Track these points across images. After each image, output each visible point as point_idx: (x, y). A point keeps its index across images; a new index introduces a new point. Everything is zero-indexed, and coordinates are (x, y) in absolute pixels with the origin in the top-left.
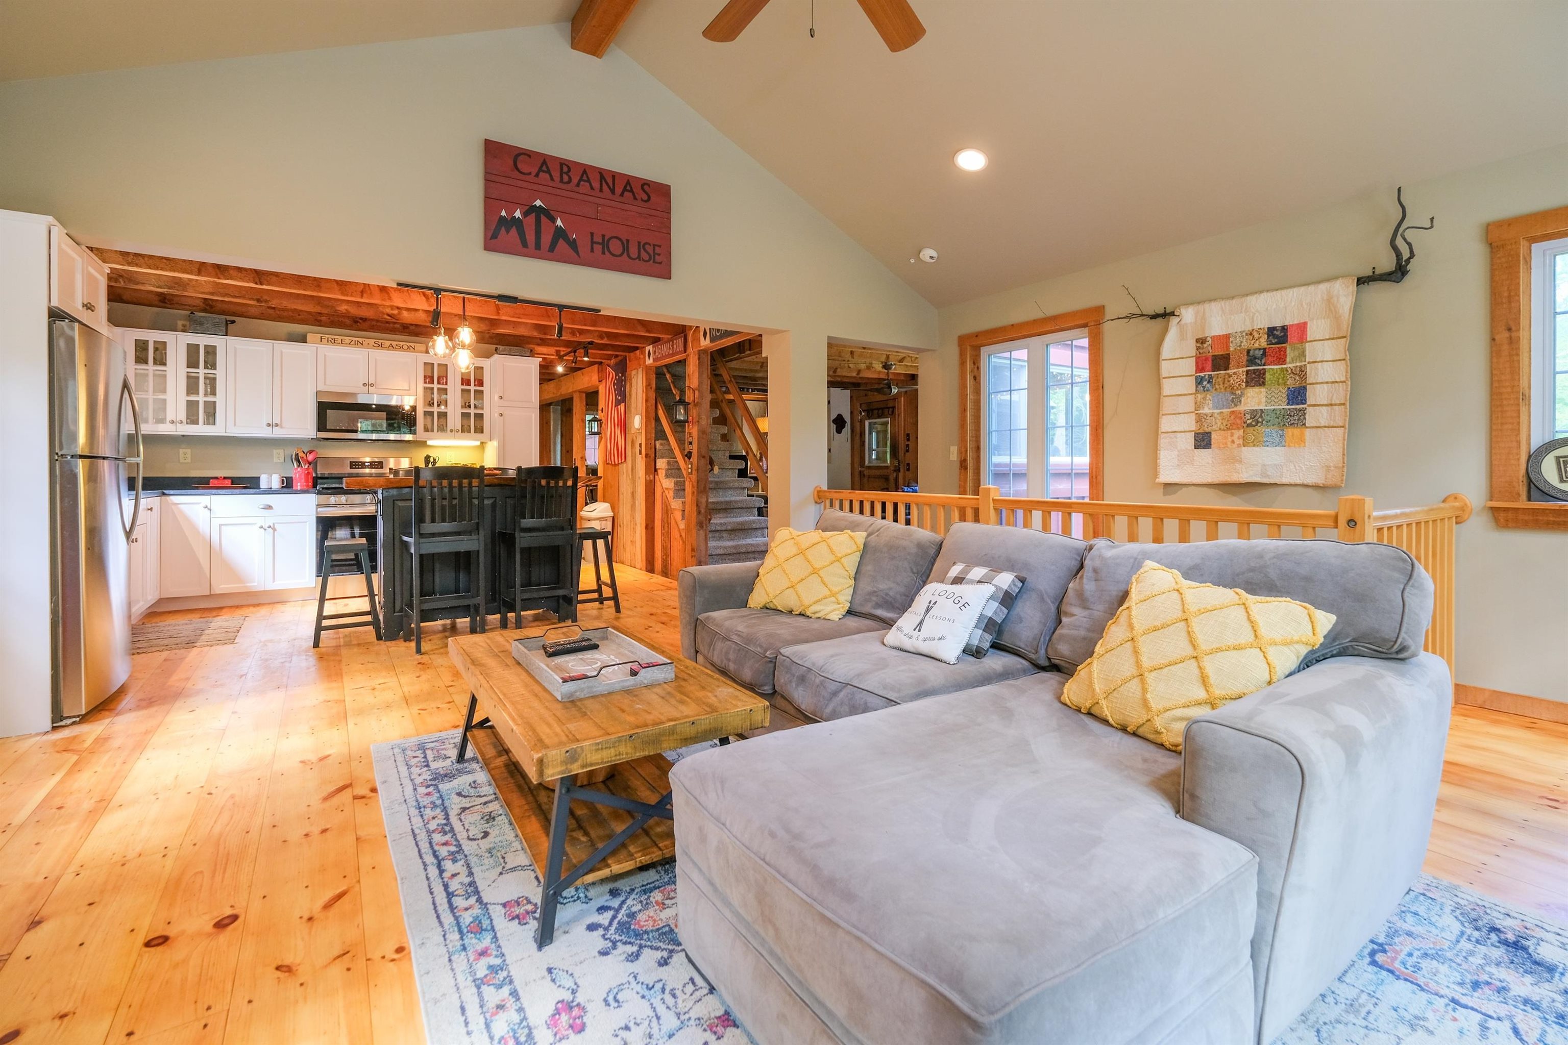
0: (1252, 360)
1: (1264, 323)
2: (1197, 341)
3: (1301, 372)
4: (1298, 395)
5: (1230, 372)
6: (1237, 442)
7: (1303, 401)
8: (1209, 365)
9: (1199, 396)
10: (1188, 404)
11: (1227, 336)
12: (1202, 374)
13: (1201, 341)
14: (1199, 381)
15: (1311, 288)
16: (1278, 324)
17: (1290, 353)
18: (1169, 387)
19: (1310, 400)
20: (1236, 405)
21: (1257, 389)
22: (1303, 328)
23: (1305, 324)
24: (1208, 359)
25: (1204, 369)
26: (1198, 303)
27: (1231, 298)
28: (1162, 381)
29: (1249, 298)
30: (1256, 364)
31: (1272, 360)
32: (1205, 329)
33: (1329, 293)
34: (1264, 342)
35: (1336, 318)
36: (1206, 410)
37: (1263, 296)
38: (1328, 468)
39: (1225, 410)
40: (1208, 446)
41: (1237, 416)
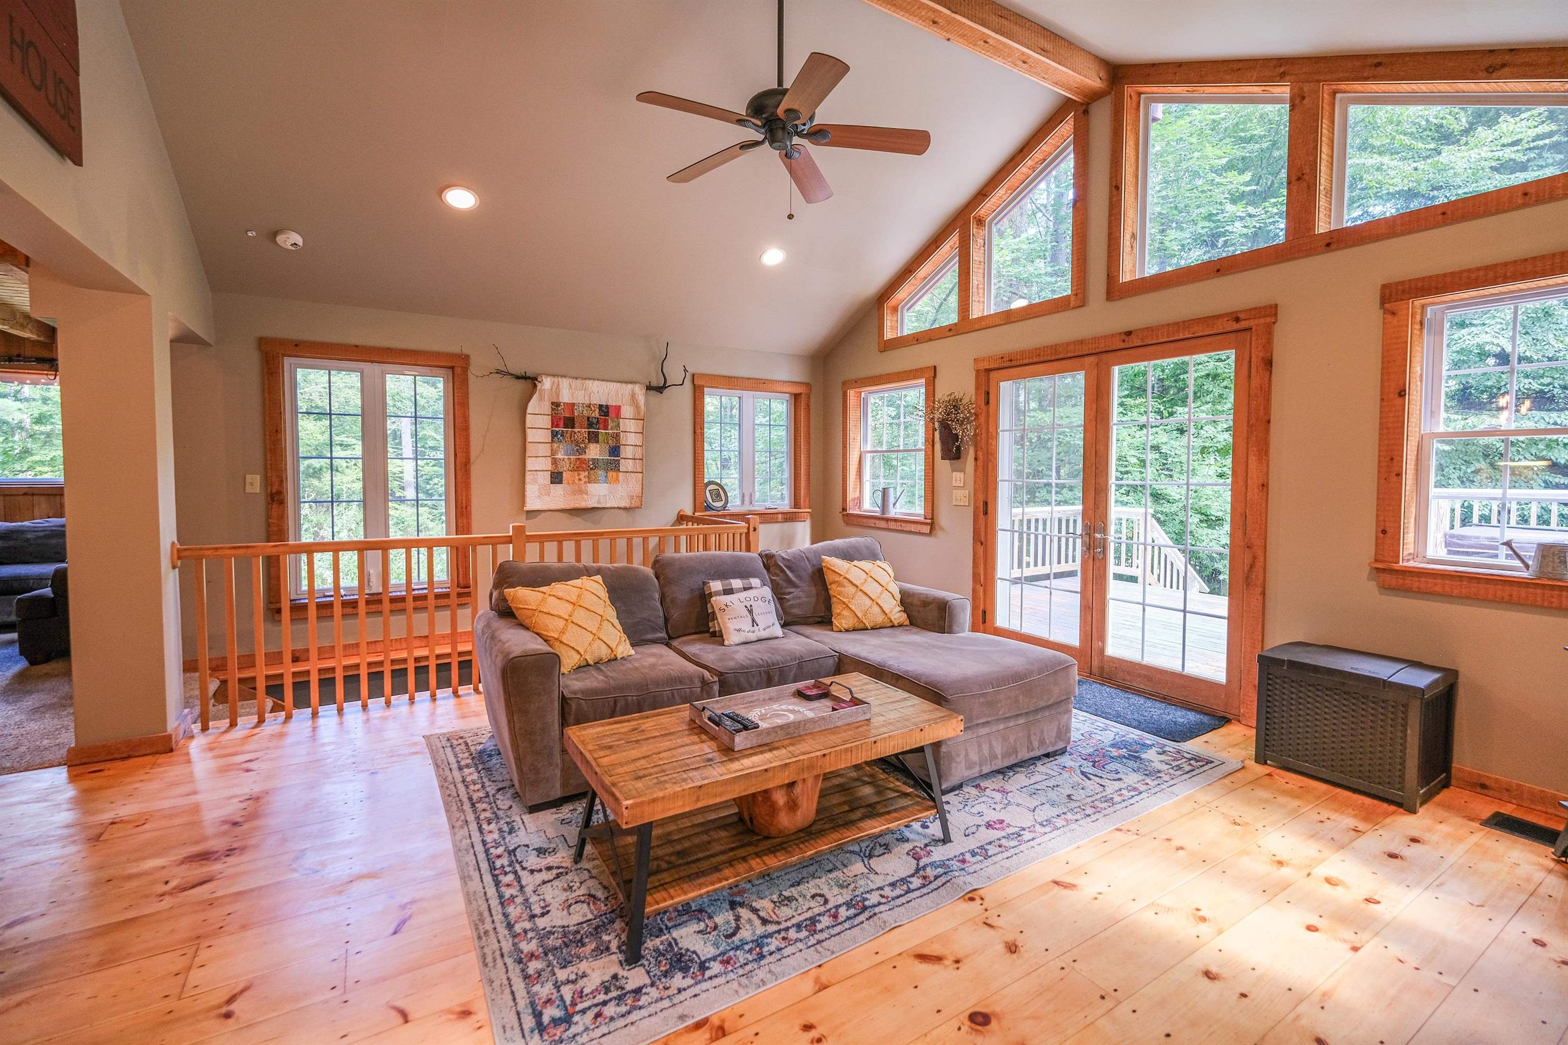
0: (590, 425)
1: (596, 400)
2: (553, 403)
3: (617, 437)
4: (615, 451)
5: (576, 430)
6: (584, 480)
7: (618, 455)
8: (562, 423)
9: (555, 445)
10: (545, 450)
11: (573, 405)
12: (556, 429)
13: (556, 405)
14: (554, 435)
15: (624, 385)
16: (604, 403)
17: (611, 424)
18: (531, 436)
19: (623, 455)
20: (580, 454)
21: (595, 445)
22: (618, 409)
23: (619, 407)
24: (560, 419)
25: (557, 426)
26: (554, 376)
27: (576, 378)
28: (528, 431)
29: (587, 381)
30: (592, 427)
31: (601, 426)
32: (558, 396)
33: (633, 390)
34: (596, 414)
35: (637, 407)
36: (560, 456)
37: (596, 382)
38: (632, 497)
39: (571, 457)
40: (560, 482)
41: (582, 461)
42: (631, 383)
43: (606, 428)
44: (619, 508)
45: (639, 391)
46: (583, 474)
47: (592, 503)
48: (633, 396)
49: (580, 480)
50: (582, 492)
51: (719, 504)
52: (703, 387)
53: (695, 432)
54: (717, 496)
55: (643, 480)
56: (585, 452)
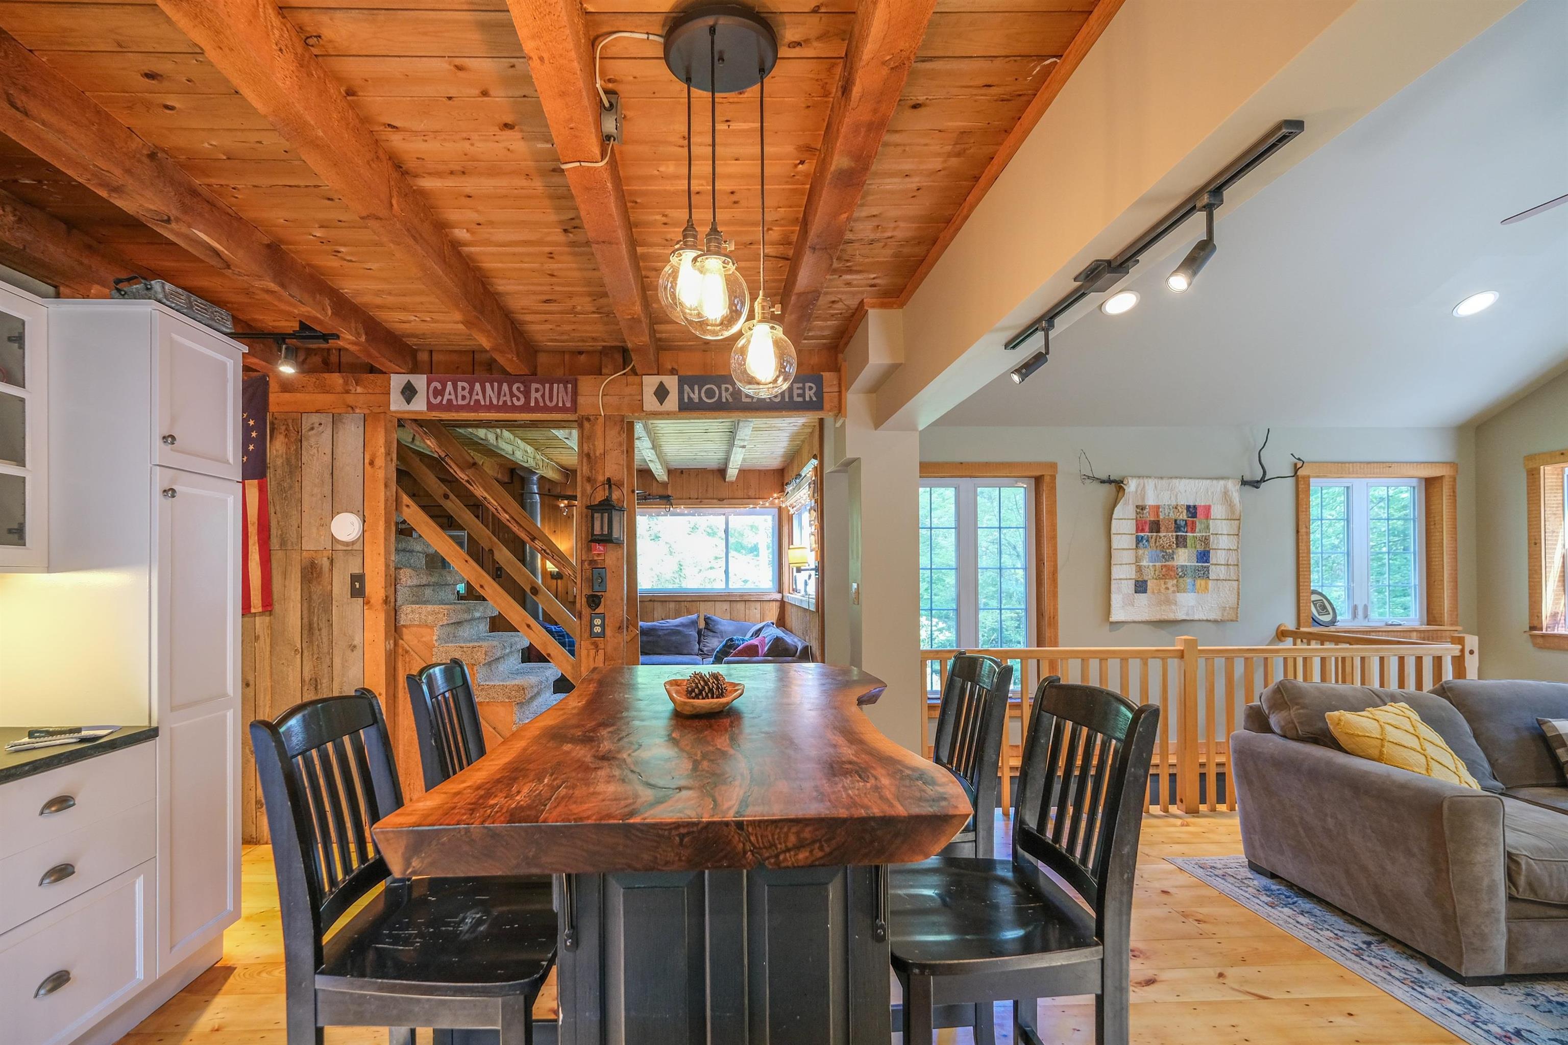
0: (1178, 528)
1: (1183, 501)
2: (1137, 507)
3: (1206, 540)
4: (1204, 556)
5: (1161, 534)
6: (1172, 589)
7: (1207, 561)
8: (1147, 529)
9: (1140, 552)
10: (1129, 557)
11: (1158, 507)
12: (1142, 534)
13: (1141, 508)
14: (1139, 540)
15: (1215, 482)
16: (1192, 504)
17: (1198, 526)
18: (1117, 542)
19: (1213, 560)
20: (1166, 561)
21: (1183, 550)
22: (1208, 509)
23: (1209, 507)
24: (1145, 523)
25: (1143, 530)
26: (1139, 477)
27: (1162, 478)
28: (1112, 536)
29: (1174, 481)
30: (1180, 531)
31: (1189, 529)
32: (1143, 499)
33: (1225, 487)
34: (1184, 516)
35: (1231, 506)
36: (1144, 563)
37: (1183, 480)
38: (1224, 609)
39: (1157, 564)
40: (1145, 591)
41: (1169, 568)
42: (1223, 478)
43: (1193, 531)
44: (1207, 621)
45: (1233, 487)
46: (1171, 583)
47: (1181, 616)
48: (1226, 493)
49: (1167, 589)
50: (1168, 602)
51: (1326, 618)
52: (1309, 477)
53: (1298, 532)
54: (1323, 609)
55: (1238, 588)
56: (1173, 558)
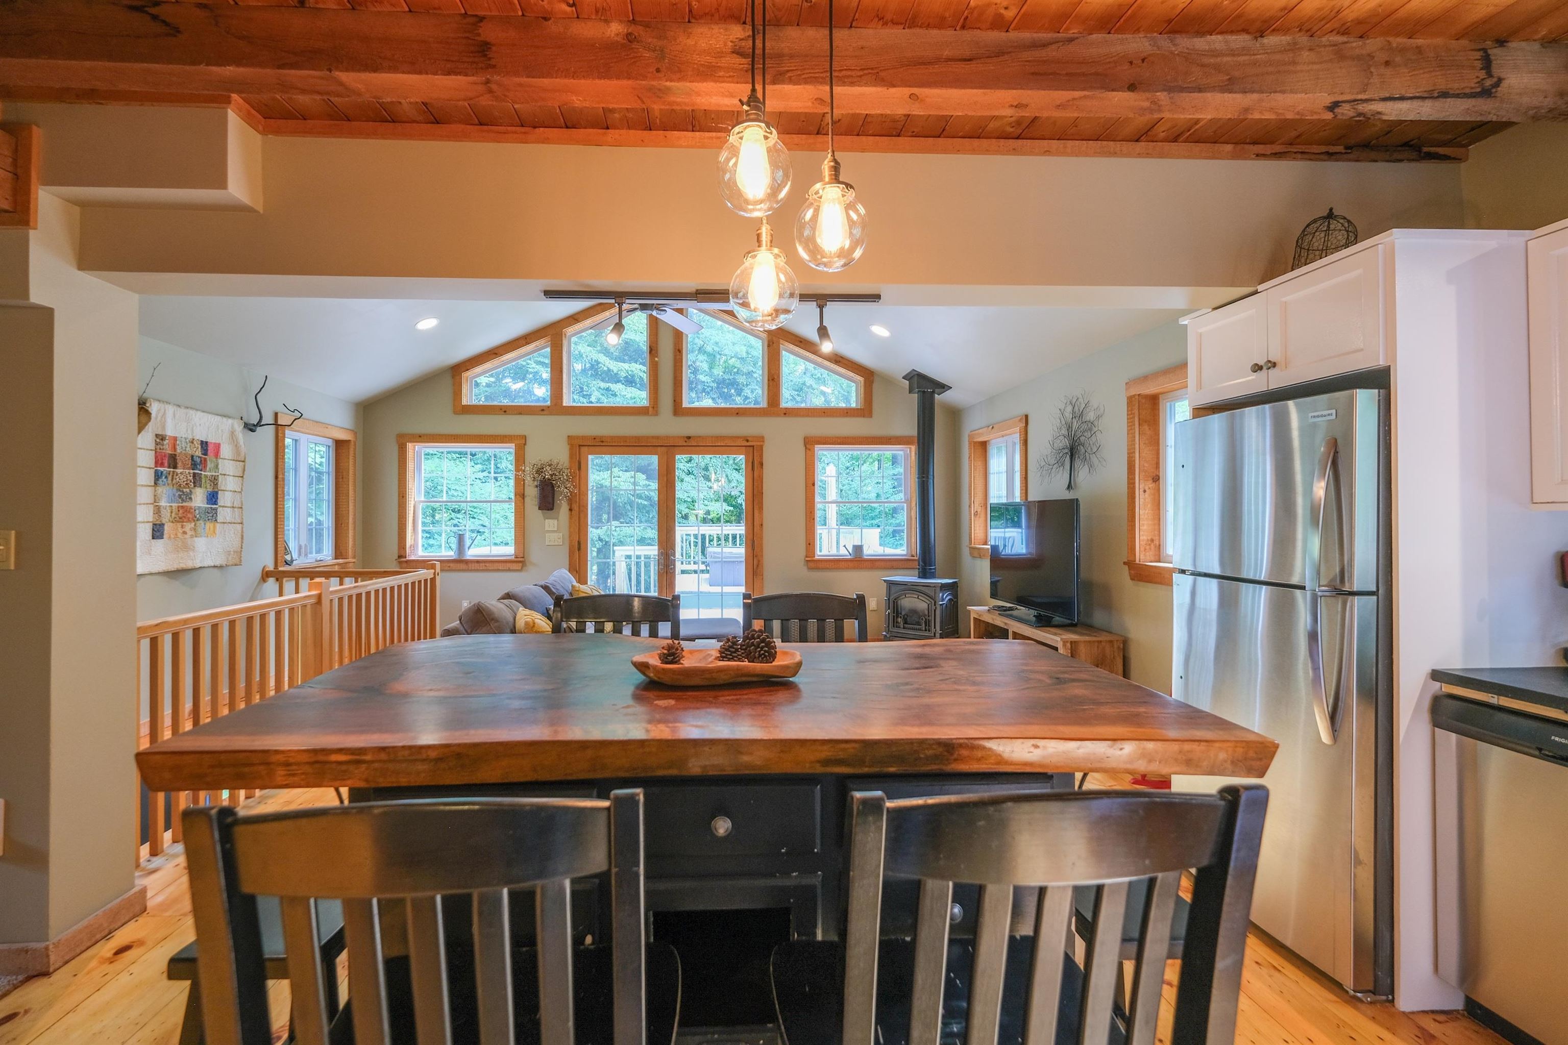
0: (194, 465)
1: (198, 435)
2: (157, 436)
3: (214, 480)
4: (213, 498)
5: (179, 471)
6: (189, 533)
7: (215, 503)
8: (165, 462)
9: (160, 489)
10: (147, 494)
11: (176, 439)
12: (162, 469)
13: (160, 438)
14: (158, 476)
15: (224, 419)
16: (203, 439)
17: (210, 465)
19: (221, 502)
20: (183, 501)
21: (198, 490)
22: (218, 446)
23: (219, 444)
24: (164, 455)
25: (162, 465)
26: (161, 402)
27: (181, 406)
29: (191, 411)
30: (197, 469)
31: (202, 467)
32: (164, 427)
33: (232, 427)
34: (198, 451)
35: (237, 447)
36: (163, 503)
37: (199, 413)
38: (229, 553)
39: (173, 505)
40: (161, 537)
41: (187, 510)
42: (229, 417)
43: (206, 469)
44: (214, 567)
45: (239, 427)
46: (188, 526)
47: (198, 563)
48: (232, 433)
49: (183, 533)
50: (187, 548)
51: (288, 558)
53: (277, 477)
54: (287, 552)
55: (242, 532)
56: (191, 499)
